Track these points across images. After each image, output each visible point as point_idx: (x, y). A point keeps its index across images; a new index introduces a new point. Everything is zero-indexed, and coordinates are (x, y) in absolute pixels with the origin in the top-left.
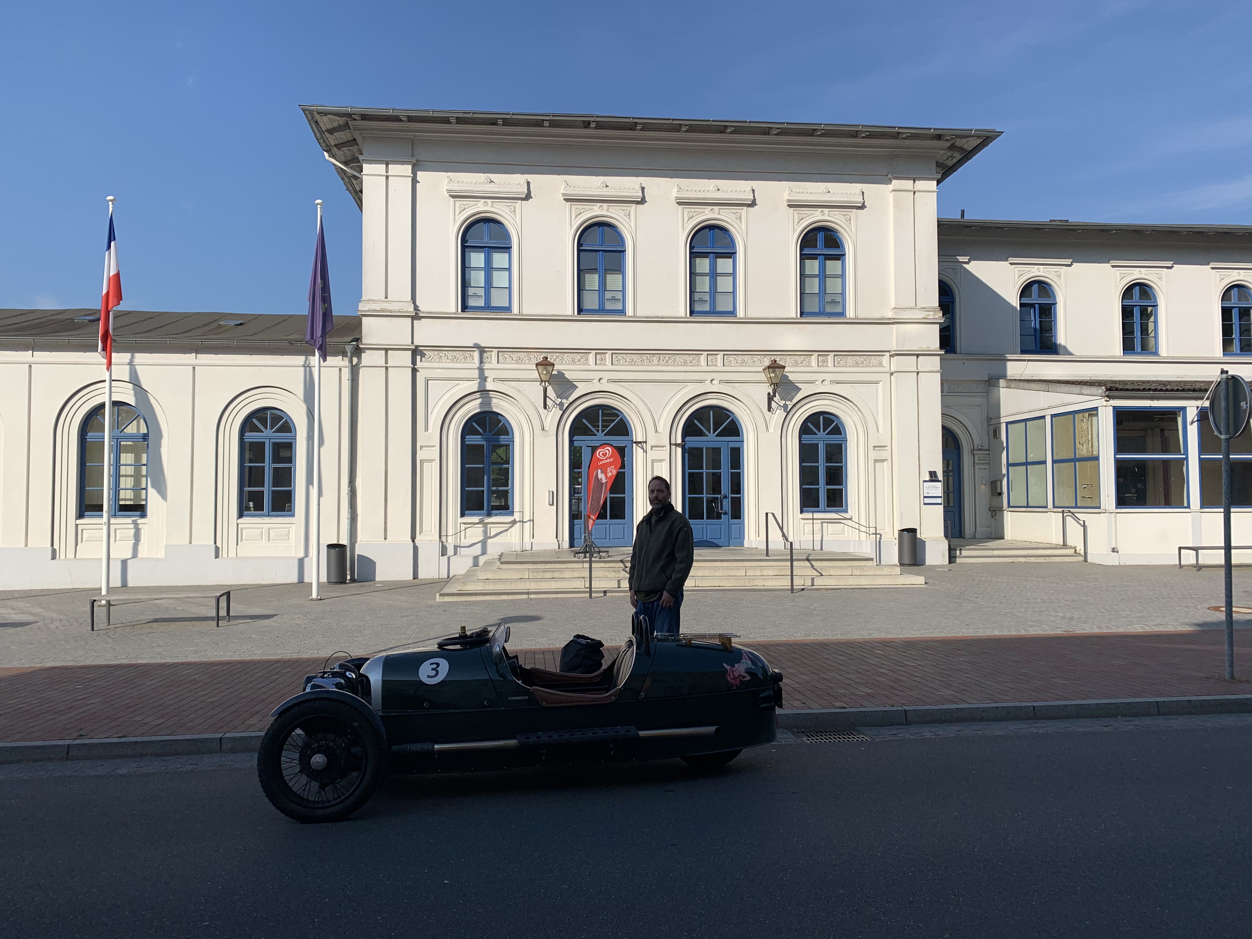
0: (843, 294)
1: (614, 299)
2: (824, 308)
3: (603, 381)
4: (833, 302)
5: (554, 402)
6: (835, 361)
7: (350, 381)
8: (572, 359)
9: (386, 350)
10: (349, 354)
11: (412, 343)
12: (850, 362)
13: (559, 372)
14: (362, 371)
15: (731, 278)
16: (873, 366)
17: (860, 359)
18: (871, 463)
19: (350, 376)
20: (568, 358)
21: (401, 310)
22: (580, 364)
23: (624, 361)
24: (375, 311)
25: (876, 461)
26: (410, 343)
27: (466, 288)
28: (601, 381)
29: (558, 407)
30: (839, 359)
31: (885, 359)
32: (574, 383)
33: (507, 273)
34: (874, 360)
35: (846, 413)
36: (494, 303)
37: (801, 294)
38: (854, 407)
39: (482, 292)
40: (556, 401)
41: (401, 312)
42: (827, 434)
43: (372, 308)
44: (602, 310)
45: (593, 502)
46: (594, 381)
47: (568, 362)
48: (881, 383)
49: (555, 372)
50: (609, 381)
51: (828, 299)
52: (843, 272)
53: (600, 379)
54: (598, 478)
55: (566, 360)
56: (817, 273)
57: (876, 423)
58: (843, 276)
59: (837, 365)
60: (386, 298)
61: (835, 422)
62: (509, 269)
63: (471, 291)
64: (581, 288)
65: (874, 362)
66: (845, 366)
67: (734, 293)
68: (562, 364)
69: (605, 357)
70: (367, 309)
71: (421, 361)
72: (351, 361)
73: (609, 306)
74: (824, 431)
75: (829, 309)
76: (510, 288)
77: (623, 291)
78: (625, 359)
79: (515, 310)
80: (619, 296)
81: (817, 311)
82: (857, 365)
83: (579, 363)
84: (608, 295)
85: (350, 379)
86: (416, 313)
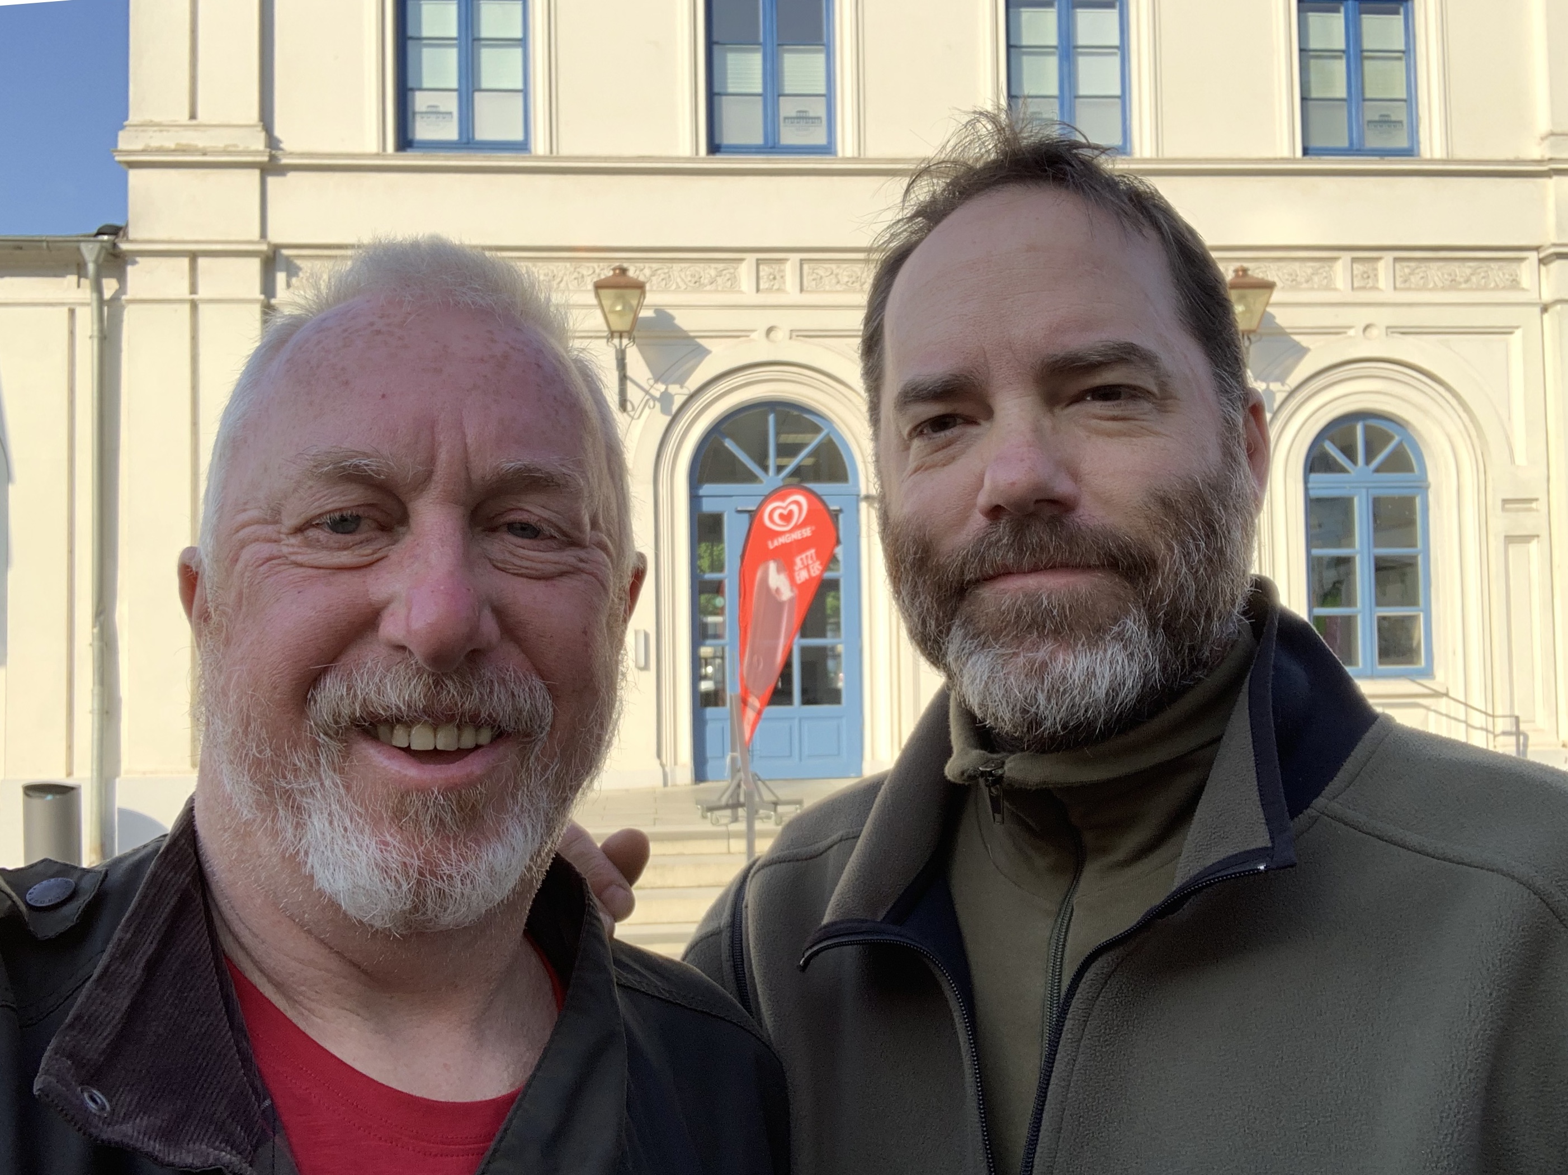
0: (1410, 101)
1: (803, 118)
2: (1362, 137)
3: (779, 335)
4: (1385, 122)
5: (647, 392)
6: (1398, 273)
7: (96, 341)
8: (693, 276)
9: (194, 256)
10: (91, 267)
11: (263, 234)
12: (1436, 278)
13: (660, 311)
14: (131, 317)
15: (1116, 60)
16: (1497, 288)
17: (1462, 271)
18: (1496, 544)
19: (96, 327)
20: (683, 276)
21: (231, 149)
22: (716, 291)
23: (834, 281)
24: (160, 151)
25: (1510, 539)
26: (255, 234)
27: (410, 93)
28: (772, 335)
29: (658, 405)
30: (1407, 271)
31: (1527, 270)
32: (699, 340)
33: (518, 52)
34: (1497, 273)
35: (1425, 412)
36: (484, 132)
37: (1304, 99)
38: (1448, 395)
39: (451, 103)
40: (652, 391)
41: (229, 153)
42: (1377, 470)
43: (155, 143)
44: (771, 147)
45: (755, 658)
46: (753, 335)
47: (683, 287)
48: (1518, 333)
49: (645, 313)
50: (794, 334)
51: (1371, 113)
52: (1407, 43)
53: (770, 330)
54: (768, 589)
55: (679, 280)
56: (1342, 46)
57: (1508, 438)
58: (1408, 53)
59: (1402, 286)
60: (193, 116)
61: (1397, 439)
62: (523, 42)
63: (421, 101)
64: (716, 90)
65: (1497, 279)
66: (1424, 288)
67: (1124, 98)
68: (666, 290)
69: (783, 271)
70: (139, 146)
71: (289, 285)
72: (98, 289)
73: (789, 136)
74: (1368, 461)
75: (1373, 141)
76: (525, 92)
77: (829, 97)
78: (837, 275)
79: (540, 145)
80: (818, 109)
81: (1345, 144)
82: (1453, 285)
83: (713, 287)
84: (787, 108)
85: (96, 333)
86: (272, 157)
